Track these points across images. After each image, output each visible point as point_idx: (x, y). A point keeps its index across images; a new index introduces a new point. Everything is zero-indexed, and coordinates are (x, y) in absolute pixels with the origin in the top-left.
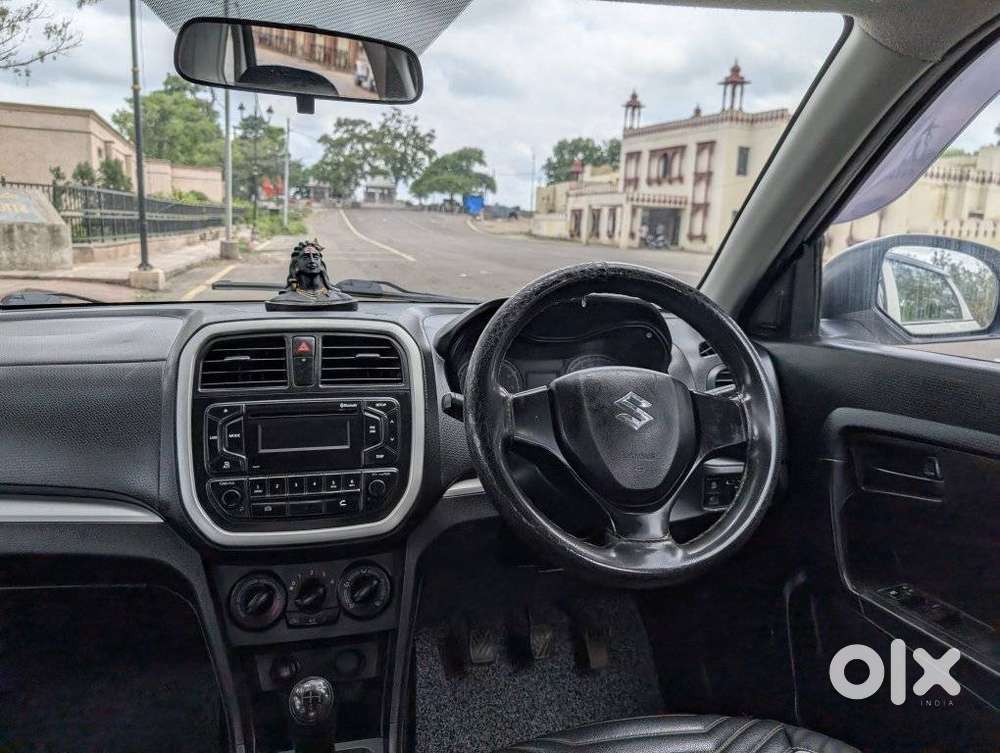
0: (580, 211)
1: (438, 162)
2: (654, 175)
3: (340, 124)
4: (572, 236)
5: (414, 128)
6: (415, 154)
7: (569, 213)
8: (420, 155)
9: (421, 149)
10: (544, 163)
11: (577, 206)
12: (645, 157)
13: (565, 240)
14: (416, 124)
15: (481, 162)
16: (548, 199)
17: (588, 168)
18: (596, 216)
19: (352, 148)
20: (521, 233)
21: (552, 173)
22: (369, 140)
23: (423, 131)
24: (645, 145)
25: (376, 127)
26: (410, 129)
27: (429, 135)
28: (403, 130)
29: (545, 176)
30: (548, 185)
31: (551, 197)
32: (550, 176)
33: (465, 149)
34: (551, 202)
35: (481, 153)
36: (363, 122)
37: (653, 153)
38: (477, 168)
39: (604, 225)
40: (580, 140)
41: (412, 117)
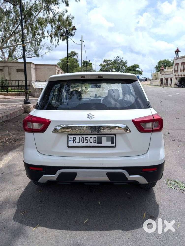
0: (163, 79)
1: (128, 68)
2: (182, 69)
3: (104, 61)
4: (160, 85)
5: (122, 60)
6: (122, 67)
7: (160, 79)
8: (123, 67)
9: (124, 65)
10: (155, 66)
11: (162, 78)
12: (180, 64)
13: (159, 86)
14: (122, 59)
15: (138, 68)
16: (156, 76)
17: (167, 67)
18: (167, 80)
19: (107, 67)
20: (147, 85)
21: (157, 69)
22: (111, 65)
23: (124, 61)
24: (180, 61)
25: (113, 61)
26: (121, 61)
27: (125, 62)
28: (119, 61)
29: (155, 70)
30: (156, 72)
31: (156, 75)
32: (157, 70)
33: (134, 65)
34: (156, 77)
35: (138, 66)
36: (110, 60)
37: (182, 63)
38: (137, 69)
39: (169, 82)
40: (165, 60)
41: (121, 58)
